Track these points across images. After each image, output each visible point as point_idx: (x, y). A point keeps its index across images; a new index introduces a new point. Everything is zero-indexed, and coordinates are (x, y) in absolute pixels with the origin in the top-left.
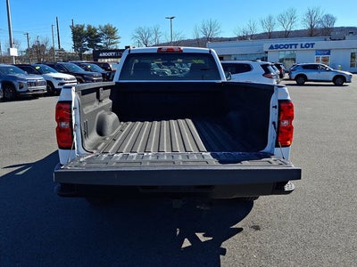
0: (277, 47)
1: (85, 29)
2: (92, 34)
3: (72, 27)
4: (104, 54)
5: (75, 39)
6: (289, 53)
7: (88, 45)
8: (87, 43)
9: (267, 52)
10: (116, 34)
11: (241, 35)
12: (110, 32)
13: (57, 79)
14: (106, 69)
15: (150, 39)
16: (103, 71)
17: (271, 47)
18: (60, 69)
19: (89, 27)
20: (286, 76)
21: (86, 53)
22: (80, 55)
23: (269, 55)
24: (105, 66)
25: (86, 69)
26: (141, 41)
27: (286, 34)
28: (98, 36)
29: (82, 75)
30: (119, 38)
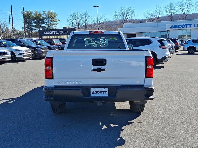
0: (177, 27)
1: (33, 14)
2: (38, 17)
3: (23, 13)
4: (47, 33)
5: (25, 22)
6: (185, 31)
7: (35, 26)
8: (34, 24)
9: (169, 31)
10: (56, 18)
11: (150, 17)
12: (51, 17)
13: (18, 50)
14: (51, 44)
15: (81, 22)
16: (48, 45)
17: (172, 27)
18: (18, 43)
19: (36, 13)
20: (182, 48)
21: (33, 32)
22: (29, 33)
23: (170, 33)
24: (50, 42)
25: (37, 44)
26: (75, 23)
27: (184, 17)
28: (42, 19)
29: (34, 48)
30: (58, 20)
